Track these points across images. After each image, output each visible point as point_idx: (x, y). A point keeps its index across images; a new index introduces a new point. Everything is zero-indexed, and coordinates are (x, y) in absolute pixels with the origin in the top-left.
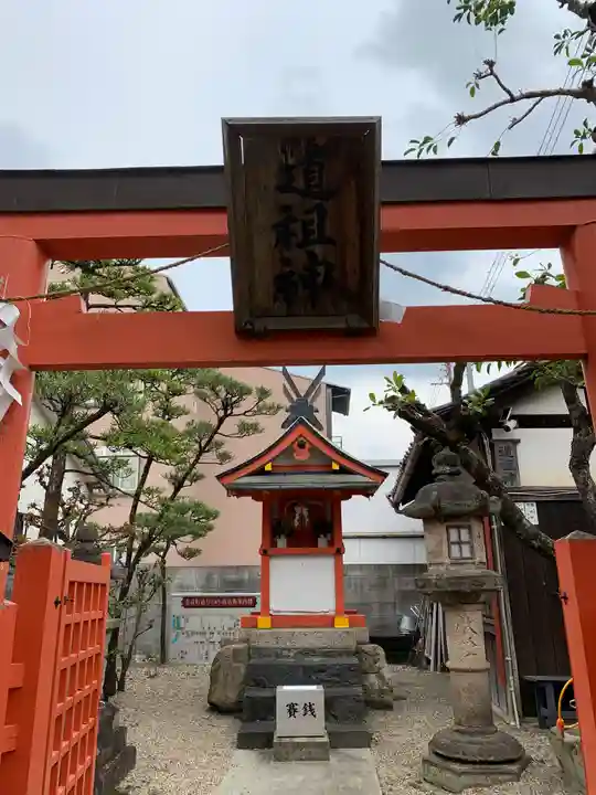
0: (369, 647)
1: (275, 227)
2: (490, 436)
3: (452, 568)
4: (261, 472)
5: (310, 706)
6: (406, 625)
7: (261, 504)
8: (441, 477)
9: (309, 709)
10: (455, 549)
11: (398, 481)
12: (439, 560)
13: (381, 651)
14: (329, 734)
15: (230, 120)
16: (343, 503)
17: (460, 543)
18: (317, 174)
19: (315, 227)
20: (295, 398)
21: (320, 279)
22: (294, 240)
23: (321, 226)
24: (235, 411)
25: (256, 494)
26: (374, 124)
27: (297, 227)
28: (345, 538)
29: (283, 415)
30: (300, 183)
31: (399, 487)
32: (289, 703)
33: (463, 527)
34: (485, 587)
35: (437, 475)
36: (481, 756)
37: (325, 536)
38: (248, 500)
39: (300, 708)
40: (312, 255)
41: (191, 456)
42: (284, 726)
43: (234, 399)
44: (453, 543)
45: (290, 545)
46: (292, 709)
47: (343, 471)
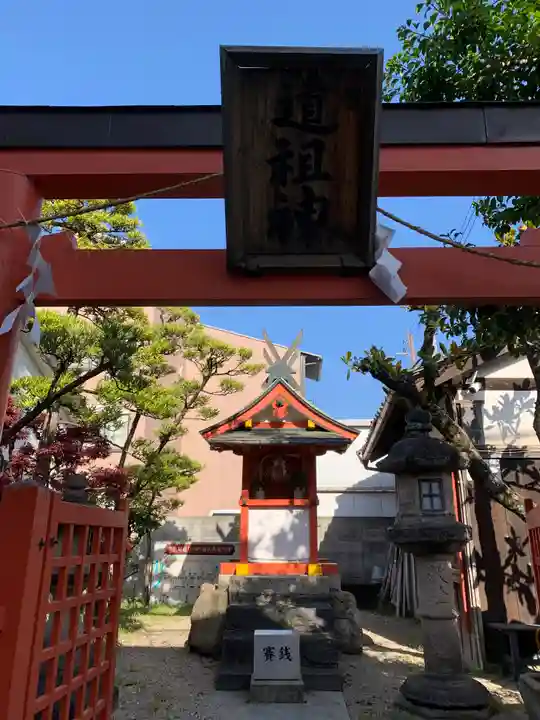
0: (342, 594)
1: (272, 161)
3: (423, 520)
4: (242, 428)
5: (286, 649)
6: (376, 574)
7: (242, 457)
8: (413, 433)
9: (285, 652)
10: (426, 501)
11: (368, 439)
12: (410, 512)
13: (352, 598)
14: (305, 677)
15: (230, 47)
16: (318, 458)
17: (431, 496)
18: (315, 109)
19: (312, 162)
20: (274, 360)
21: (315, 217)
22: (289, 176)
23: (318, 163)
24: (220, 370)
25: (237, 449)
26: (376, 55)
27: (294, 162)
28: (319, 492)
29: (263, 376)
30: (299, 118)
31: (370, 445)
32: (266, 646)
33: (434, 481)
34: (455, 538)
35: (409, 431)
36: (451, 701)
37: (301, 489)
38: (229, 454)
39: (277, 653)
40: (307, 191)
41: (178, 411)
42: (261, 669)
43: (218, 360)
44: (425, 496)
45: (267, 496)
46: (269, 653)
47: (318, 428)
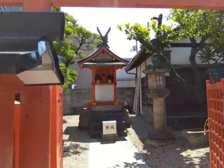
2: (163, 49)
6: (126, 104)
7: (92, 70)
9: (112, 127)
16: (116, 70)
28: (117, 80)
31: (129, 66)
32: (107, 126)
37: (111, 80)
39: (110, 127)
42: (105, 132)
45: (100, 82)
